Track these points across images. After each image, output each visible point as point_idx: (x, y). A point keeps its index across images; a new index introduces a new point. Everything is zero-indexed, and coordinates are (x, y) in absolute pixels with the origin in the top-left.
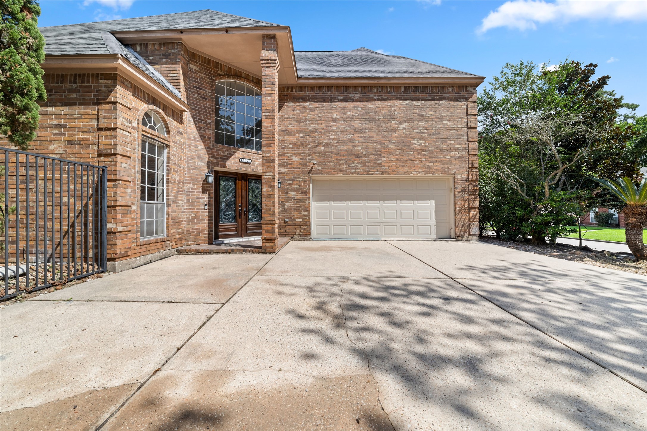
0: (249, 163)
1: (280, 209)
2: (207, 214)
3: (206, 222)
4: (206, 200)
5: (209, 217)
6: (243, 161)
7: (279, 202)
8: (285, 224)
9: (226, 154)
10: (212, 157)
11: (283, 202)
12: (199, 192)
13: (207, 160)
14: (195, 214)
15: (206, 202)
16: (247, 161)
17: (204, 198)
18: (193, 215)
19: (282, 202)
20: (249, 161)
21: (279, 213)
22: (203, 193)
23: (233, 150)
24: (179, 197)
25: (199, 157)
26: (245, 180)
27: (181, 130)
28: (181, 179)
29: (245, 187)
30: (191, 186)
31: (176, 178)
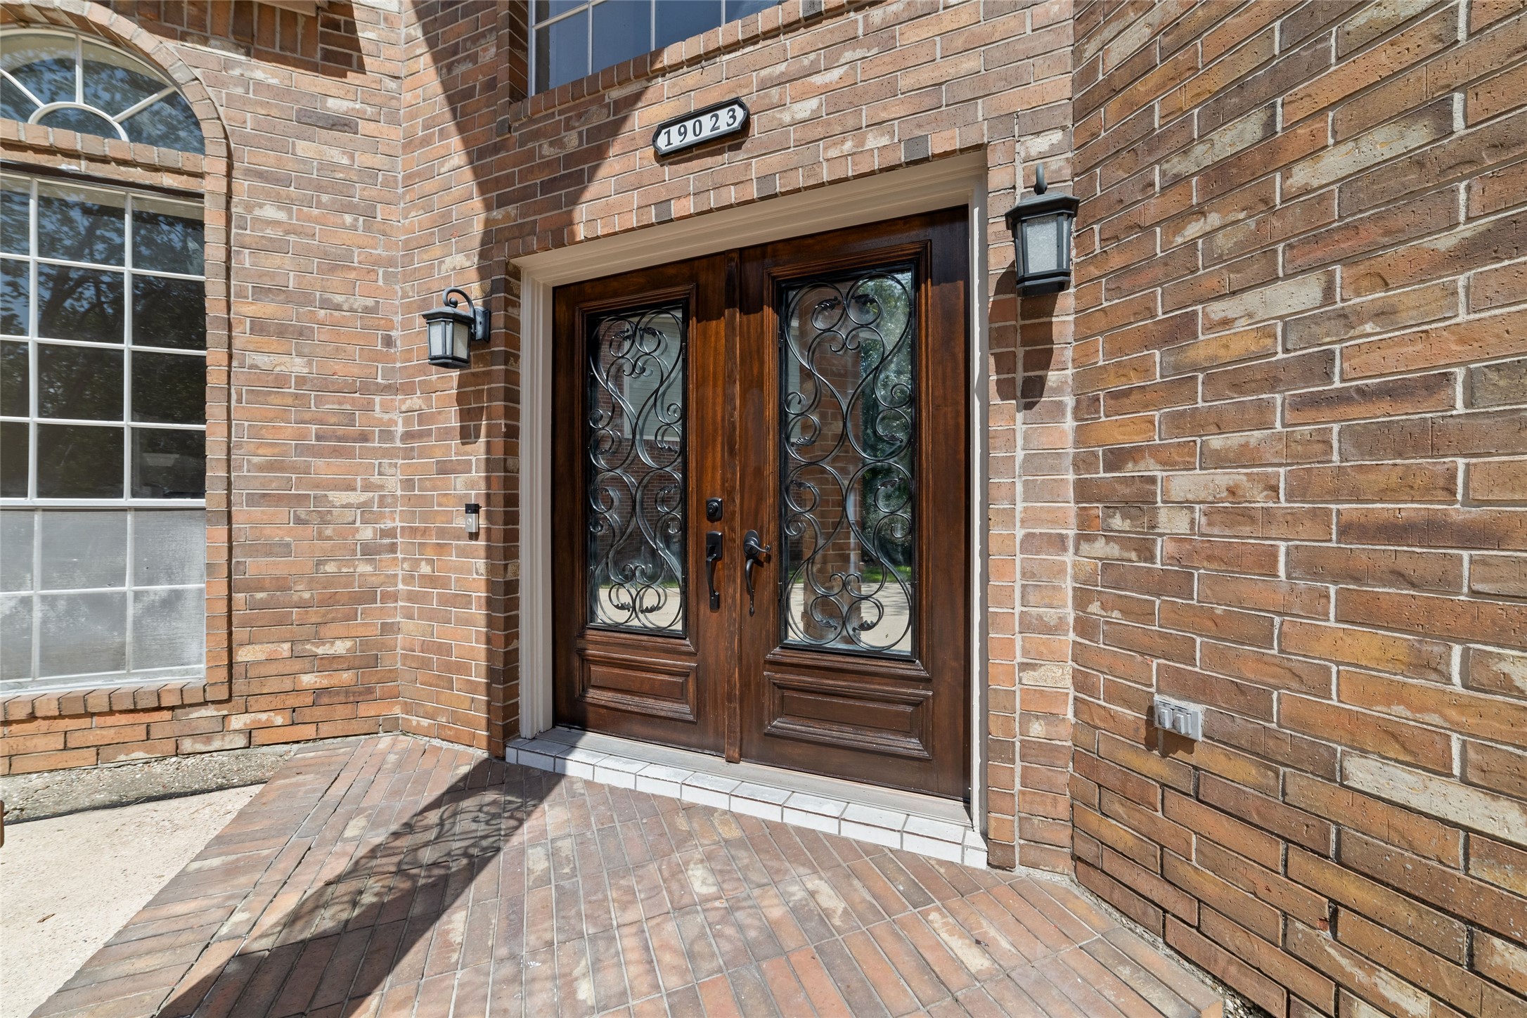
0: (735, 139)
1: (1100, 548)
2: (481, 564)
3: (478, 612)
4: (477, 474)
5: (491, 585)
6: (677, 142)
7: (1081, 463)
8: (1153, 764)
9: (572, 141)
10: (502, 202)
11: (1133, 454)
12: (445, 434)
13: (478, 228)
14: (430, 562)
15: (476, 494)
16: (708, 127)
17: (465, 467)
18: (425, 569)
19: (1116, 459)
20: (725, 121)
21: (1082, 598)
22: (467, 435)
23: (616, 94)
24: (322, 467)
25: (446, 229)
26: (750, 306)
27: (336, 105)
28: (342, 369)
29: (753, 354)
30: (416, 401)
31: (297, 366)
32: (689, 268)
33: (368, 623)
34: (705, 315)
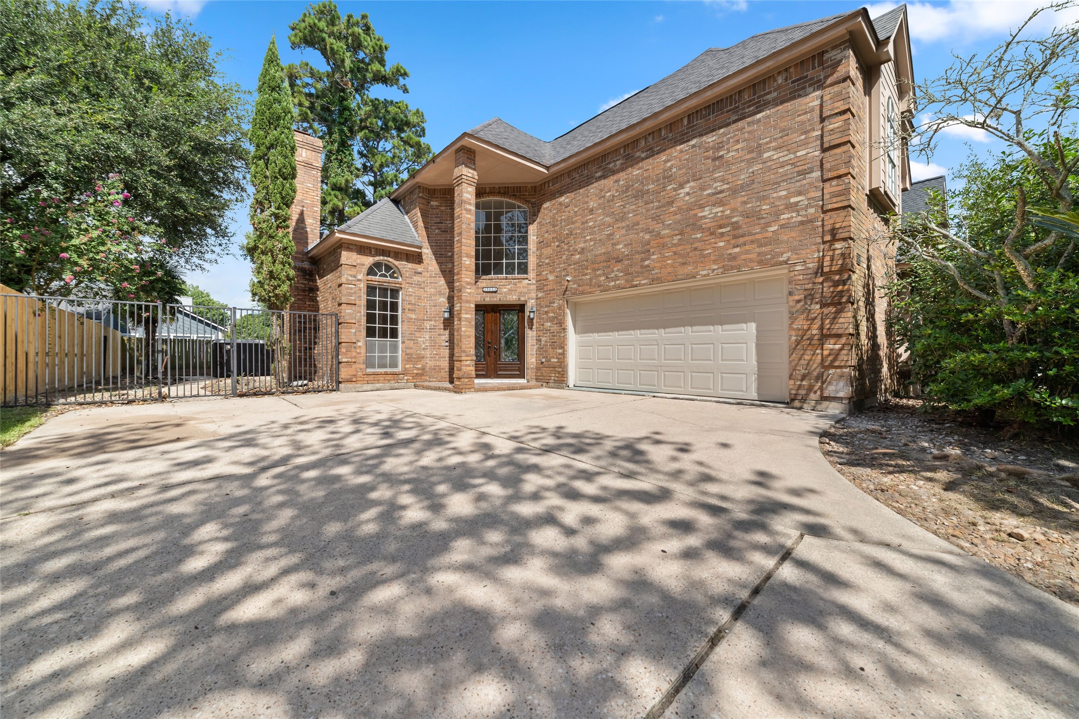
0: (495, 292)
2: (448, 351)
3: (447, 359)
4: (447, 336)
6: (486, 290)
8: (541, 366)
11: (540, 336)
12: (441, 329)
14: (438, 351)
15: (447, 339)
16: (491, 290)
17: (445, 335)
18: (435, 352)
20: (494, 289)
22: (444, 329)
24: (417, 334)
25: (440, 294)
26: (495, 312)
27: (420, 270)
28: (421, 317)
29: (496, 320)
30: (433, 323)
31: (414, 316)
32: (485, 305)
33: (423, 362)
34: (488, 313)
